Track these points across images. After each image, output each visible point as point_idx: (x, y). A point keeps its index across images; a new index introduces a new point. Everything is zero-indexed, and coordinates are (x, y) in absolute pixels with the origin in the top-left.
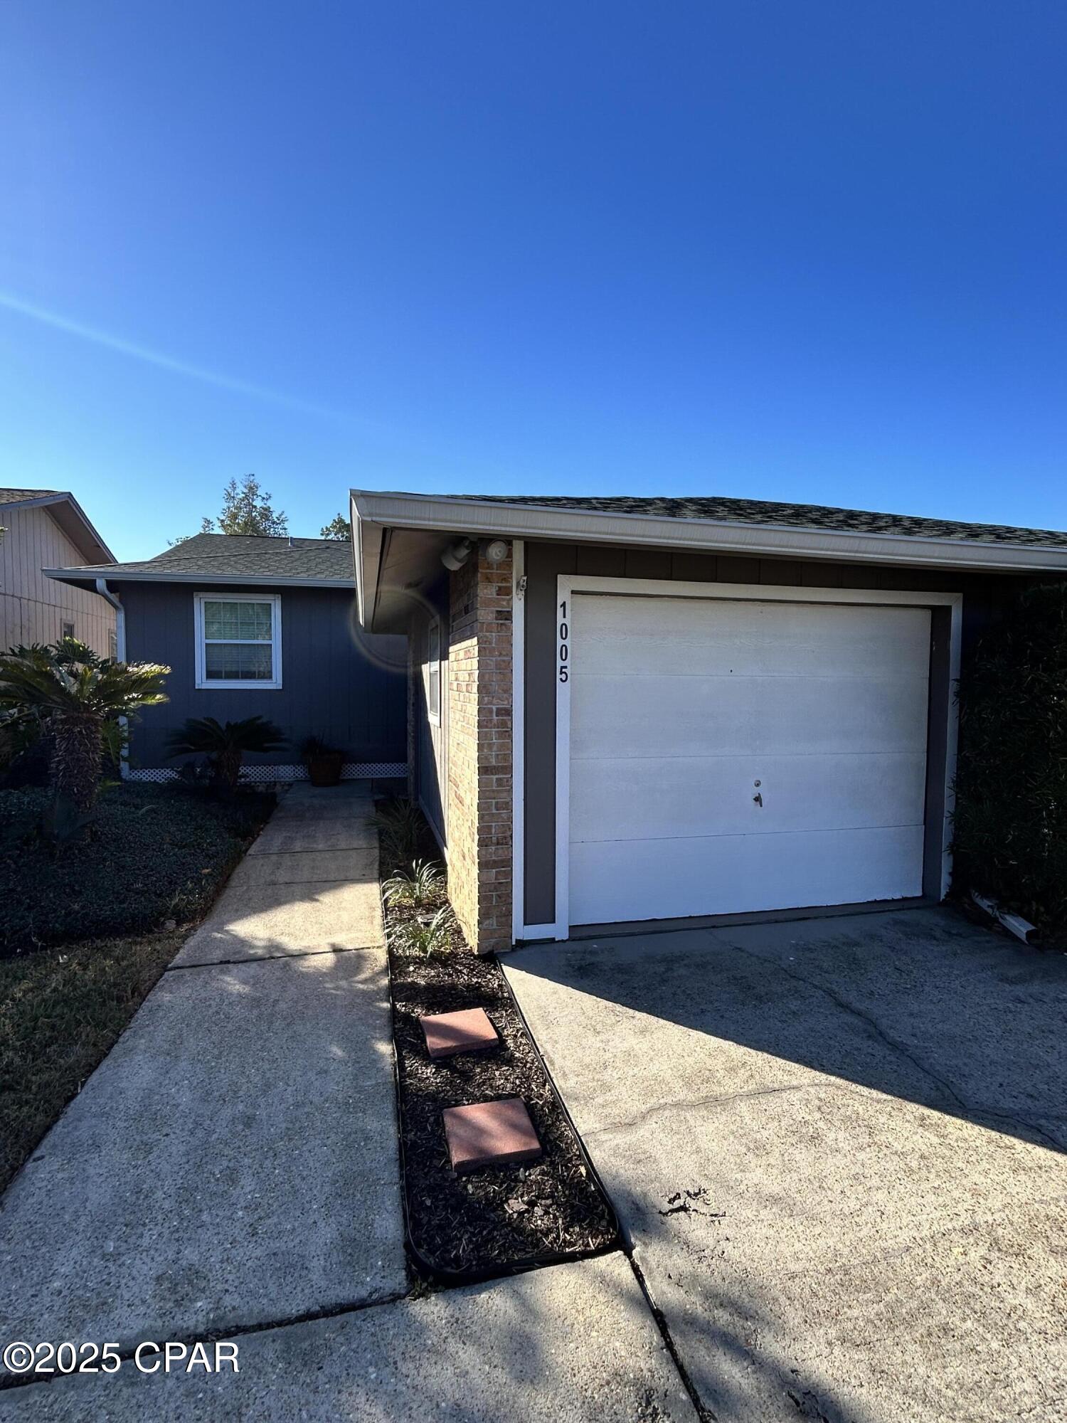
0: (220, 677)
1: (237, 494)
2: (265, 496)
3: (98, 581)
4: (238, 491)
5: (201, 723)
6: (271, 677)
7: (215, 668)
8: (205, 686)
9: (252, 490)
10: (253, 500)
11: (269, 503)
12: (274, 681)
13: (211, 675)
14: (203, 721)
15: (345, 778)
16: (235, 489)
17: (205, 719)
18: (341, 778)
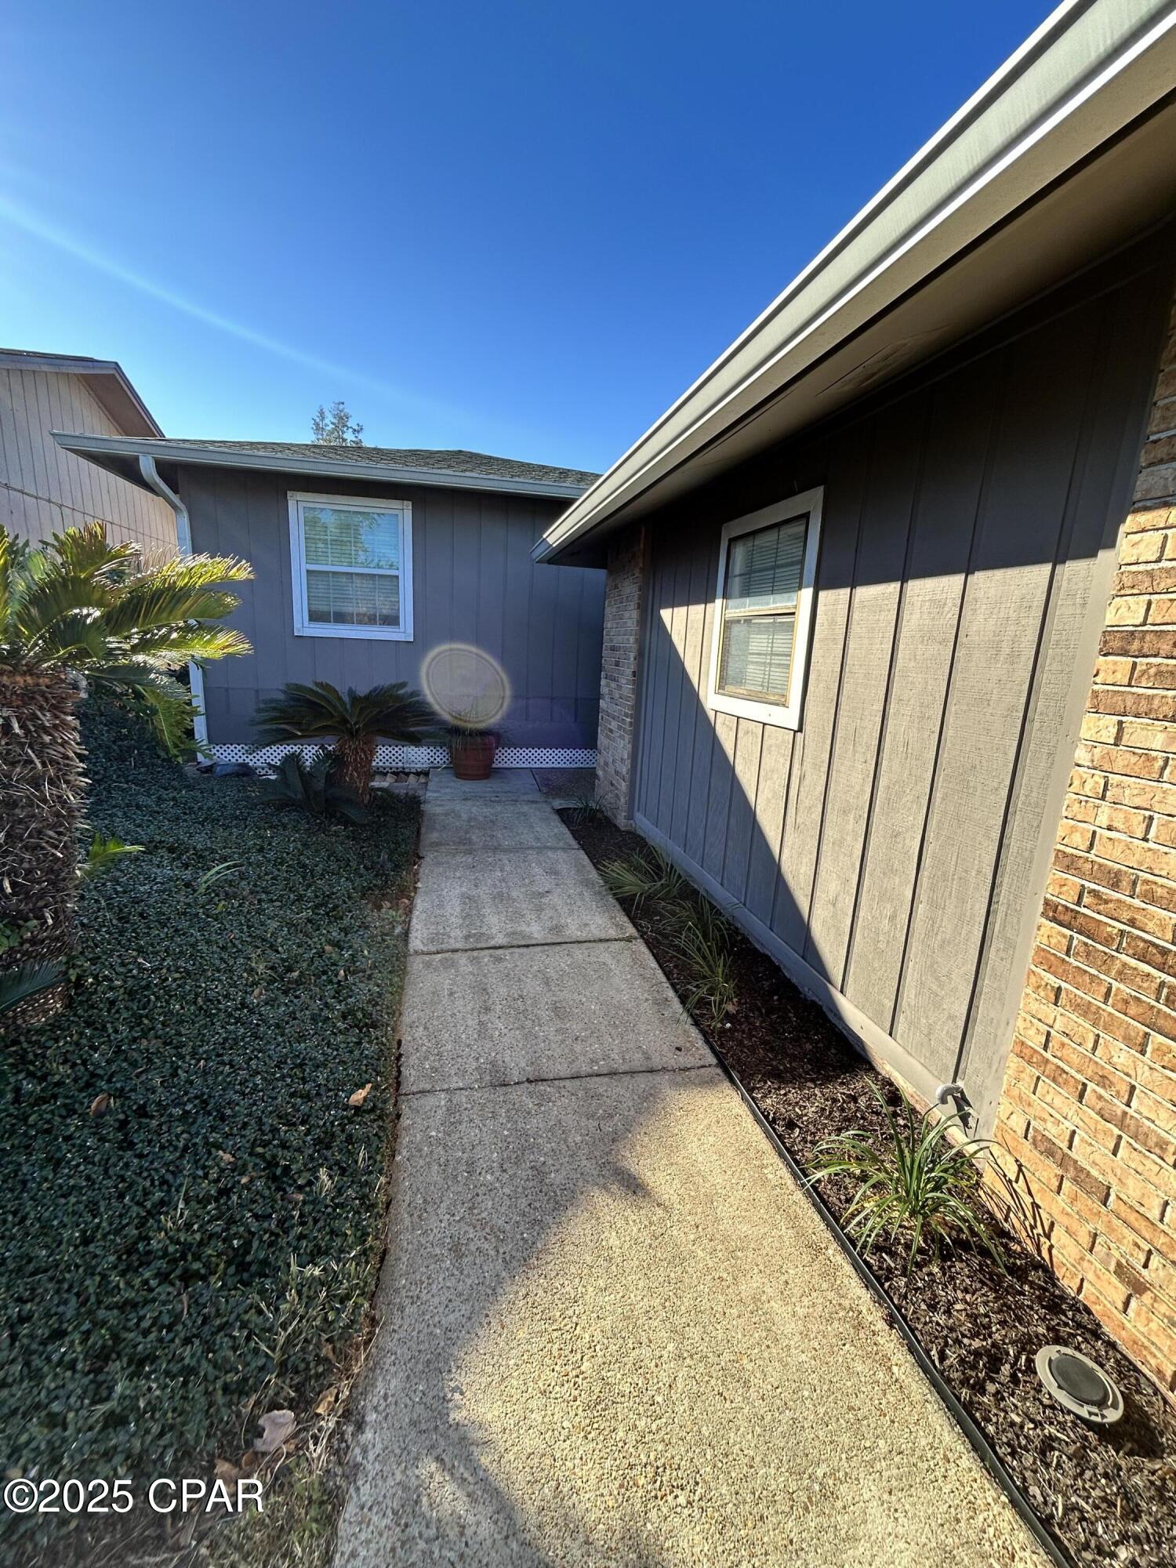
0: (327, 620)
1: (327, 425)
2: (356, 428)
3: (142, 459)
4: (327, 421)
5: (311, 690)
6: (398, 624)
7: (322, 607)
8: (307, 632)
9: (342, 420)
10: (343, 432)
11: (360, 436)
12: (402, 630)
13: (315, 617)
14: (315, 688)
15: (500, 765)
16: (323, 419)
17: (317, 684)
18: (494, 766)
